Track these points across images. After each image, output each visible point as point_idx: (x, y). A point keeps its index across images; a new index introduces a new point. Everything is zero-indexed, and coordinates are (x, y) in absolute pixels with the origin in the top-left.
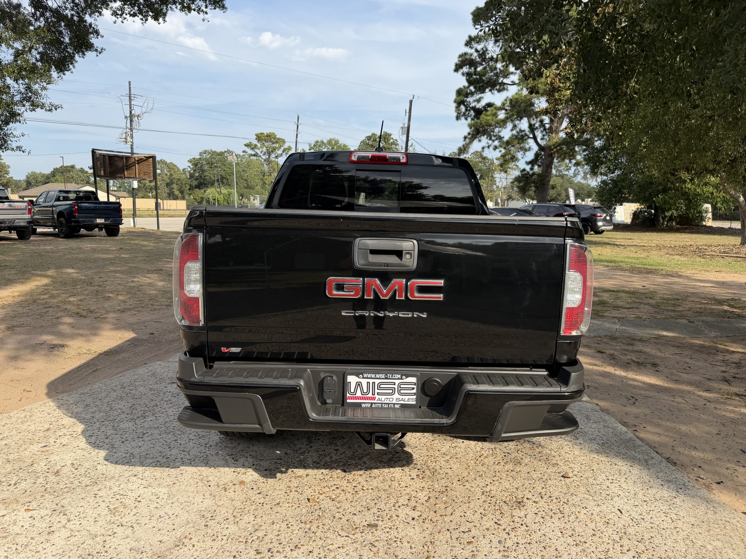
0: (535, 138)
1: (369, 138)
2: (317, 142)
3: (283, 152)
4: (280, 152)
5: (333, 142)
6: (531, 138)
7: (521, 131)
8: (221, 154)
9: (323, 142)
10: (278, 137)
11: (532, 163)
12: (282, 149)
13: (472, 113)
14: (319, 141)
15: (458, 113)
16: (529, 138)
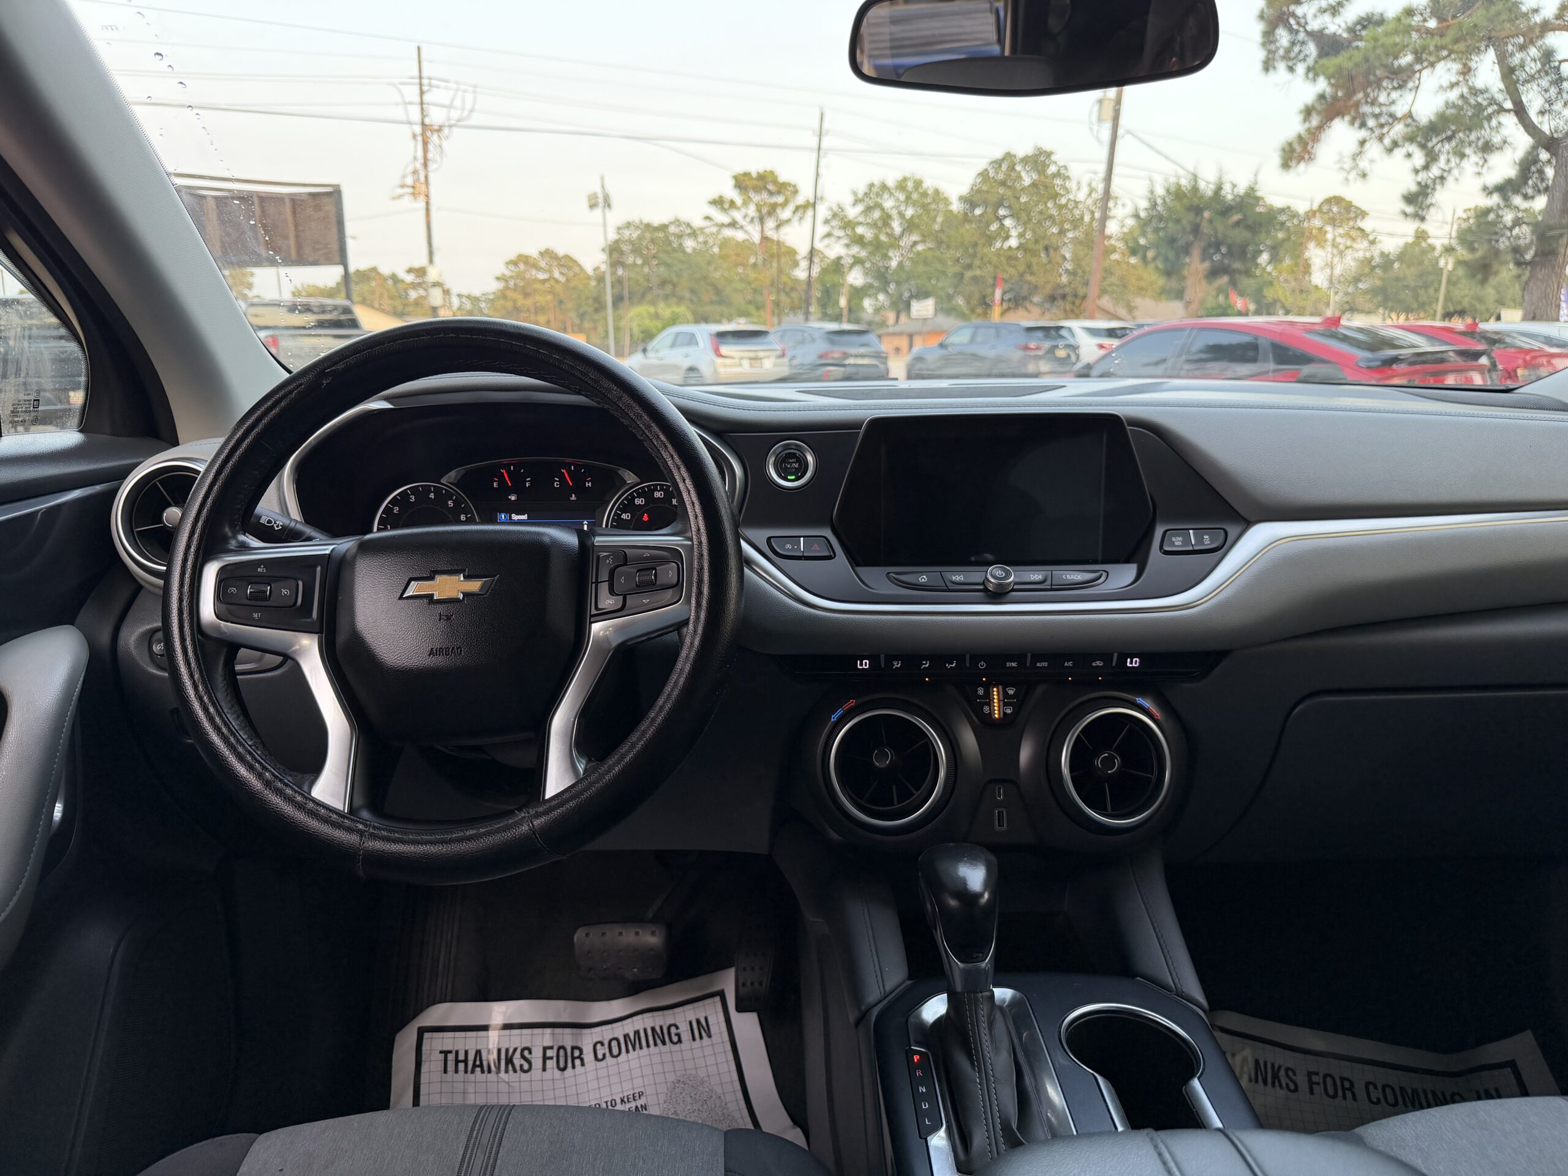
0: (1520, 111)
1: (997, 164)
2: (872, 185)
3: (794, 212)
4: (785, 214)
5: (910, 185)
6: (1509, 111)
7: (1475, 91)
8: (664, 228)
9: (884, 187)
10: (782, 179)
11: (1505, 189)
12: (791, 207)
13: (1312, 49)
14: (877, 183)
15: (1270, 52)
16: (1502, 110)
